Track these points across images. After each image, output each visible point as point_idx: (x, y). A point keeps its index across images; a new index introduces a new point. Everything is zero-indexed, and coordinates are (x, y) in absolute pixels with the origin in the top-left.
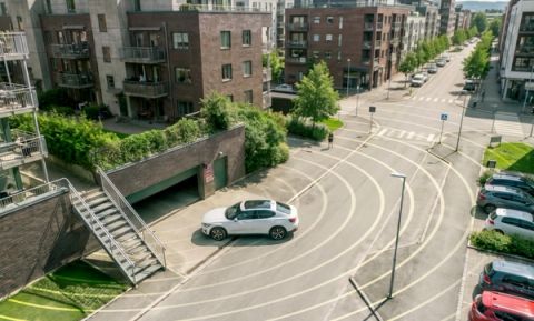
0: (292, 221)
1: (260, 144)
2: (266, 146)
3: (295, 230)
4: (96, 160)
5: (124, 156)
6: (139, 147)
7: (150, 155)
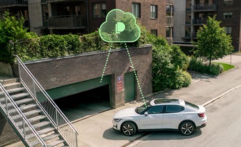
0: (201, 115)
1: (166, 63)
2: (171, 66)
3: (203, 125)
4: (15, 50)
5: (42, 51)
6: (57, 45)
7: (67, 55)
